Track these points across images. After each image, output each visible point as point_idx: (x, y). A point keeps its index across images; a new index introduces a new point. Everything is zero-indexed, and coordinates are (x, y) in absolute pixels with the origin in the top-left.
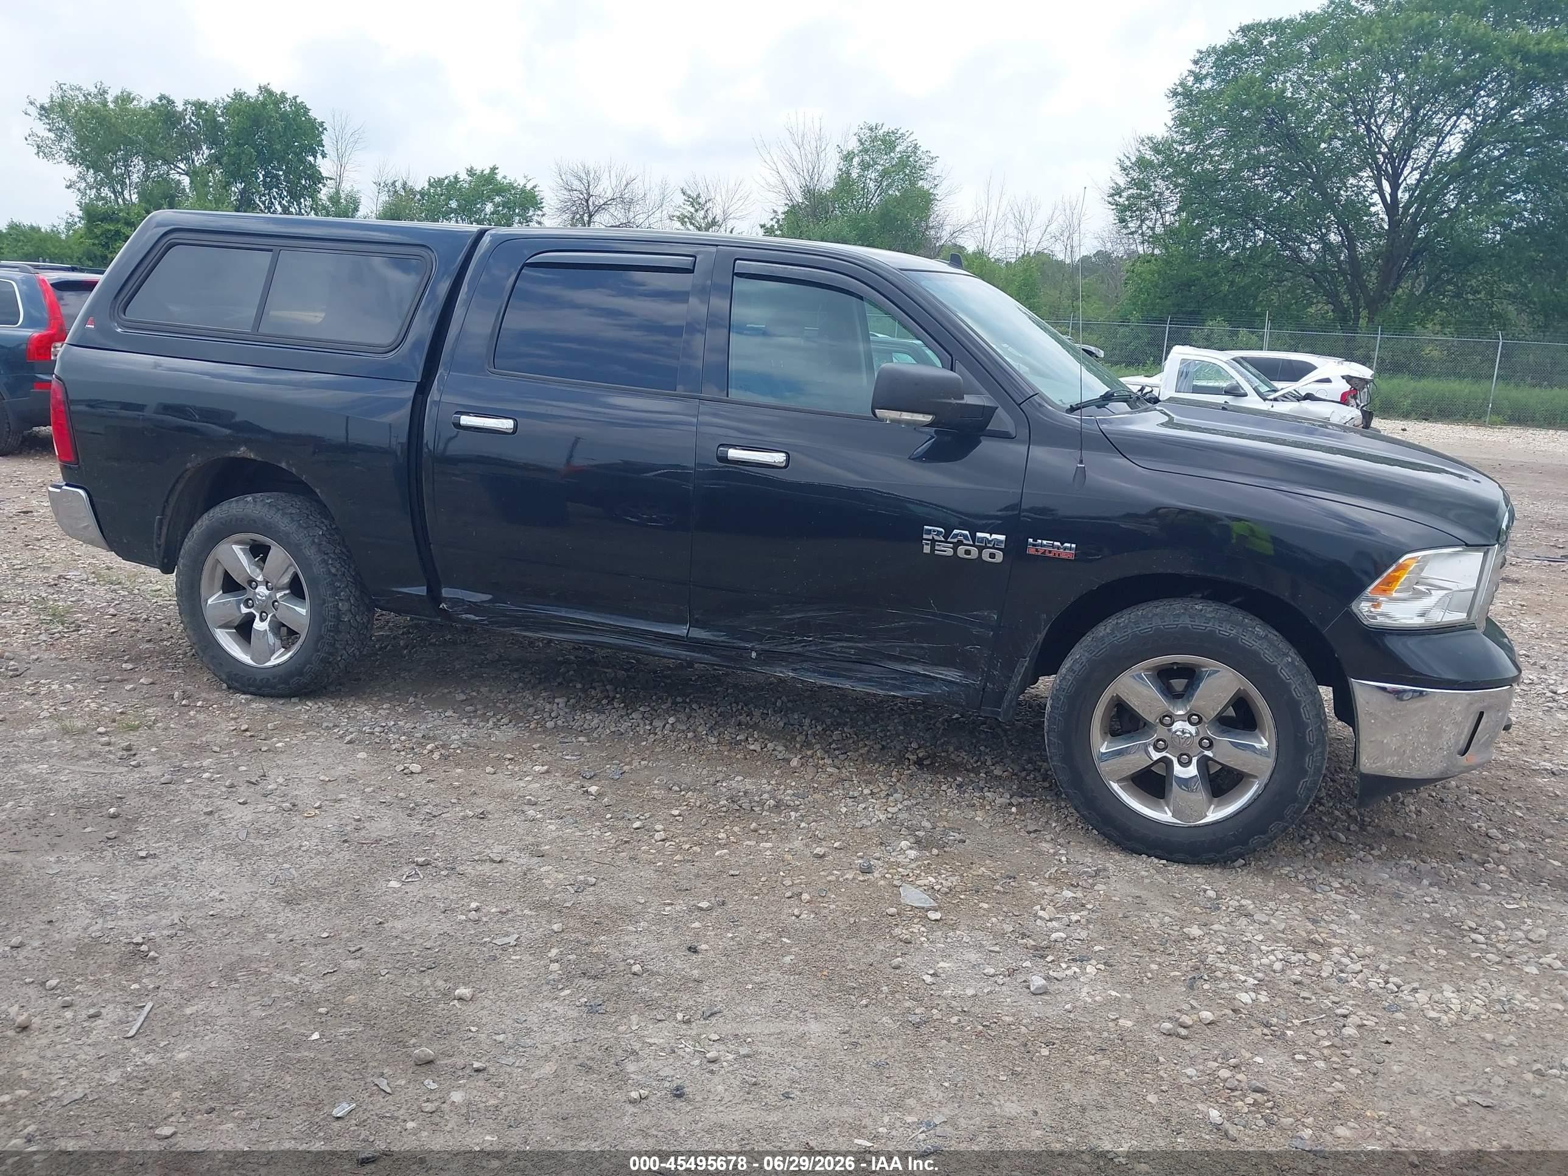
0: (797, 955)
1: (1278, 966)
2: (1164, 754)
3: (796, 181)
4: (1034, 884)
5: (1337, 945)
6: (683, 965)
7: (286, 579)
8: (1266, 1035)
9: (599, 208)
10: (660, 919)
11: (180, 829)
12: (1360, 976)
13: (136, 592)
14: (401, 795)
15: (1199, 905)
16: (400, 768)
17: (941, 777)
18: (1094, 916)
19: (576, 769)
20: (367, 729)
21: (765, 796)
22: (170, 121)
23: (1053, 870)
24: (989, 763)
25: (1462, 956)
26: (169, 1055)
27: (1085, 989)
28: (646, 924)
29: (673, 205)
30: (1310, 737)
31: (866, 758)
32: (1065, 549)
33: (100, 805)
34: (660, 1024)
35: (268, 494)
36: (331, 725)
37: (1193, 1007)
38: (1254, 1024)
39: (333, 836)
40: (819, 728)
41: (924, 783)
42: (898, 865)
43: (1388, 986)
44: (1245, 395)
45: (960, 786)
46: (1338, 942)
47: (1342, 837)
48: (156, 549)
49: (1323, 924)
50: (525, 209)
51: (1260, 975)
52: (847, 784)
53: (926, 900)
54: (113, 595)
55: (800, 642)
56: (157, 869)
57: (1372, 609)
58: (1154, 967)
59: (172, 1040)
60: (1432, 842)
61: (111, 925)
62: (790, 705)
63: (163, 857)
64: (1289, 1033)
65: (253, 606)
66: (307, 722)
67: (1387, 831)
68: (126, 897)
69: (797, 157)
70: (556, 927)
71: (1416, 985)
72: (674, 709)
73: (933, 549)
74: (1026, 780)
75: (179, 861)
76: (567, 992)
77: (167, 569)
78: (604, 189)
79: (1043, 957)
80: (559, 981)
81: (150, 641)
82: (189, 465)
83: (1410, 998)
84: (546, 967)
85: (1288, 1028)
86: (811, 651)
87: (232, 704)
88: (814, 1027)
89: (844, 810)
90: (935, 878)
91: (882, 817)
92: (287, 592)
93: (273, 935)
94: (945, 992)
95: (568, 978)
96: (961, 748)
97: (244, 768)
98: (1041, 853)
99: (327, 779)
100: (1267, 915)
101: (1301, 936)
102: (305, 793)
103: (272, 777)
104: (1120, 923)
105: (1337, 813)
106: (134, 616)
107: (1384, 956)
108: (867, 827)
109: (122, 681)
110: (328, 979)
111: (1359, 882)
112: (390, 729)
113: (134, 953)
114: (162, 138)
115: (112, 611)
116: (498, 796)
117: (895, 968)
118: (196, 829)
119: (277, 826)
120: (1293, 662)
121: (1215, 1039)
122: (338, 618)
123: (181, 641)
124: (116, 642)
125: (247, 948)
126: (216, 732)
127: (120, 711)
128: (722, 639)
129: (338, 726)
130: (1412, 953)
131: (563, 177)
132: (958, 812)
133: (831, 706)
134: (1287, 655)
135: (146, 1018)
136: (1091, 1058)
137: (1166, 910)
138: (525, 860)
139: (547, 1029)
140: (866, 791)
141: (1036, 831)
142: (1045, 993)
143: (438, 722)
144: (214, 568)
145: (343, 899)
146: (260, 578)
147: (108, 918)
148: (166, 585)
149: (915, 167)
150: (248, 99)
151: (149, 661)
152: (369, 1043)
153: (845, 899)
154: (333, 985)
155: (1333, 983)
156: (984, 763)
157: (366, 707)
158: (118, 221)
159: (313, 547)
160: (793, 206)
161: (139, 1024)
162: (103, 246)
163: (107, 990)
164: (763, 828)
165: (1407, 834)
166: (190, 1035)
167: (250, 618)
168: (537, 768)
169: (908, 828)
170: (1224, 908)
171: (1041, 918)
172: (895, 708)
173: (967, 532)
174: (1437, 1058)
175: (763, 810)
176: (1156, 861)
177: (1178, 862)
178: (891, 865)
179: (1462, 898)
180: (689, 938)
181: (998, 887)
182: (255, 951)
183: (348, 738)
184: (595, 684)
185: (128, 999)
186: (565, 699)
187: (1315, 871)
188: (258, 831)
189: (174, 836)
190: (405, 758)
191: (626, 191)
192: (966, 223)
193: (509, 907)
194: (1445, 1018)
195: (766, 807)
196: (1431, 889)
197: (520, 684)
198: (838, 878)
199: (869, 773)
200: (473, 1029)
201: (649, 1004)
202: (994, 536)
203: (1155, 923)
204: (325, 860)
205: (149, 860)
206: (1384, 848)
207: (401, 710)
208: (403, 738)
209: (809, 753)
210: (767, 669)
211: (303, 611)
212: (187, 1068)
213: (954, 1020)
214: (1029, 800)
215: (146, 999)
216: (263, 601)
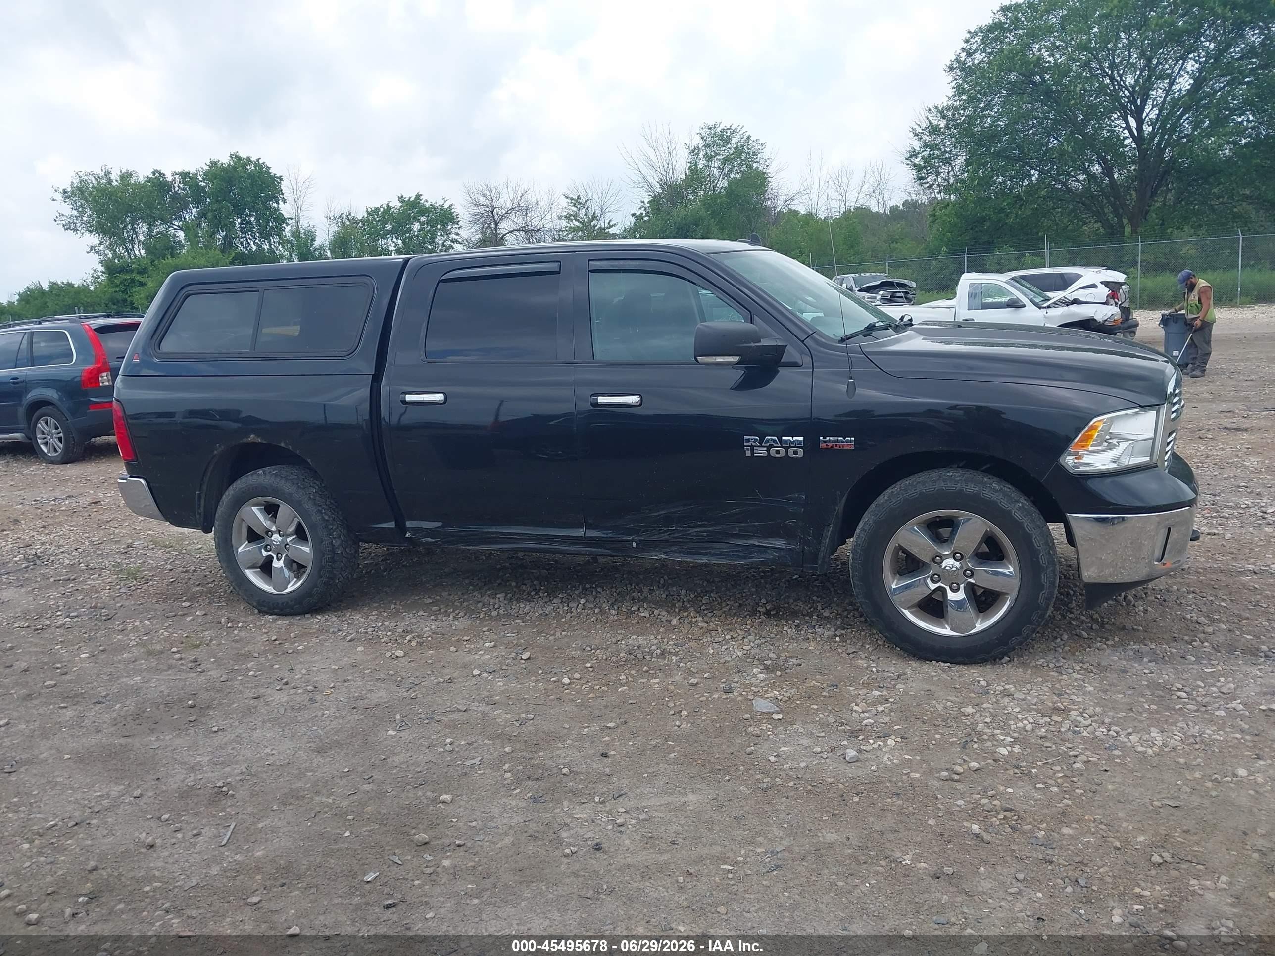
0: (679, 751)
1: (1029, 727)
2: (940, 584)
3: (656, 177)
4: (851, 688)
5: (1075, 709)
6: (598, 766)
7: (292, 529)
8: (1017, 774)
9: (503, 217)
10: (581, 738)
11: (238, 711)
12: (1089, 729)
13: (184, 551)
14: (391, 673)
15: (973, 692)
16: (388, 654)
17: (783, 622)
18: (895, 706)
19: (515, 643)
20: (362, 630)
21: (654, 647)
22: (163, 189)
23: (866, 678)
24: (819, 608)
25: (1168, 708)
26: (251, 854)
27: (887, 756)
28: (571, 742)
29: (560, 207)
30: (1043, 559)
31: (727, 614)
32: (847, 441)
33: (180, 700)
34: (584, 805)
35: (273, 467)
36: (336, 630)
37: (965, 761)
38: (1008, 767)
39: (345, 706)
40: (692, 596)
41: (771, 628)
42: (752, 685)
43: (1110, 733)
44: (1024, 306)
45: (798, 626)
46: (1076, 707)
47: (1085, 634)
48: (198, 516)
49: (1066, 696)
50: (444, 224)
51: (1016, 735)
52: (713, 633)
53: (771, 707)
54: (168, 556)
55: (666, 532)
56: (226, 738)
57: (1076, 461)
58: (937, 736)
59: (252, 845)
60: (1154, 631)
61: (200, 777)
62: (670, 582)
63: (229, 730)
64: (1034, 771)
65: (271, 550)
66: (318, 630)
67: (1121, 626)
68: (208, 758)
69: (653, 158)
70: (507, 749)
71: (1130, 730)
72: (584, 593)
73: (752, 453)
74: (847, 617)
75: (241, 731)
76: (518, 791)
77: (207, 531)
78: (505, 201)
79: (856, 737)
80: (512, 784)
81: (199, 585)
82: (215, 452)
83: (1126, 740)
84: (502, 776)
85: (1034, 768)
86: (674, 538)
87: (263, 623)
88: (692, 797)
89: (711, 651)
90: (779, 691)
91: (740, 654)
92: (294, 537)
93: (311, 774)
94: (785, 766)
95: (518, 782)
96: (799, 599)
97: (277, 666)
98: (857, 667)
99: (337, 667)
100: (1024, 694)
101: (1047, 705)
102: (322, 678)
103: (298, 670)
104: (914, 709)
105: (1083, 618)
106: (185, 569)
107: (1109, 713)
108: (728, 661)
109: (184, 615)
110: (351, 797)
111: (1095, 664)
112: (378, 628)
113: (218, 793)
114: (159, 204)
115: (169, 567)
116: (461, 667)
117: (749, 754)
118: (250, 710)
119: (305, 703)
120: (1023, 506)
121: (980, 780)
122: (333, 551)
123: (221, 583)
124: (175, 588)
125: (294, 783)
126: (254, 643)
127: (185, 635)
128: (609, 536)
129: (341, 631)
130: (1131, 709)
131: (471, 195)
132: (796, 645)
133: (701, 580)
134: (1018, 502)
135: (232, 833)
136: (889, 800)
137: (949, 698)
138: (482, 708)
139: (505, 815)
140: (728, 637)
141: (853, 652)
142: (857, 761)
143: (414, 620)
144: (240, 525)
145: (356, 746)
146: (274, 529)
147: (197, 773)
148: (205, 544)
149: (749, 153)
150: (222, 165)
151: (201, 599)
152: (384, 835)
153: (713, 711)
154: (356, 801)
155: (1070, 735)
156: (815, 609)
157: (360, 615)
158: (132, 271)
159: (310, 501)
160: (655, 196)
161: (228, 837)
162: (123, 292)
163: (203, 818)
164: (653, 670)
165: (1135, 627)
166: (263, 840)
167: (270, 559)
168: (487, 645)
169: (758, 659)
170: (992, 692)
171: (855, 711)
172: (749, 576)
173: (775, 438)
174: (1142, 778)
175: (652, 657)
176: (943, 664)
177: (959, 663)
178: (746, 686)
179: (1173, 668)
180: (601, 749)
181: (824, 694)
182: (299, 784)
183: (349, 638)
184: (525, 582)
185: (219, 822)
186: (504, 595)
187: (1063, 660)
188: (292, 708)
189: (235, 716)
190: (392, 648)
191: (522, 201)
192: (795, 192)
193: (474, 740)
194: (1150, 751)
195: (654, 655)
196: (1150, 664)
197: (471, 587)
198: (707, 698)
199: (731, 624)
200: (454, 820)
201: (575, 793)
202: (795, 438)
203: (940, 707)
204: (341, 722)
205: (220, 733)
206: (1116, 639)
207: (385, 614)
208: (389, 633)
209: (685, 614)
210: (645, 555)
211: (307, 550)
212: (264, 861)
213: (791, 784)
214: (849, 631)
215: (231, 821)
216: (278, 545)
